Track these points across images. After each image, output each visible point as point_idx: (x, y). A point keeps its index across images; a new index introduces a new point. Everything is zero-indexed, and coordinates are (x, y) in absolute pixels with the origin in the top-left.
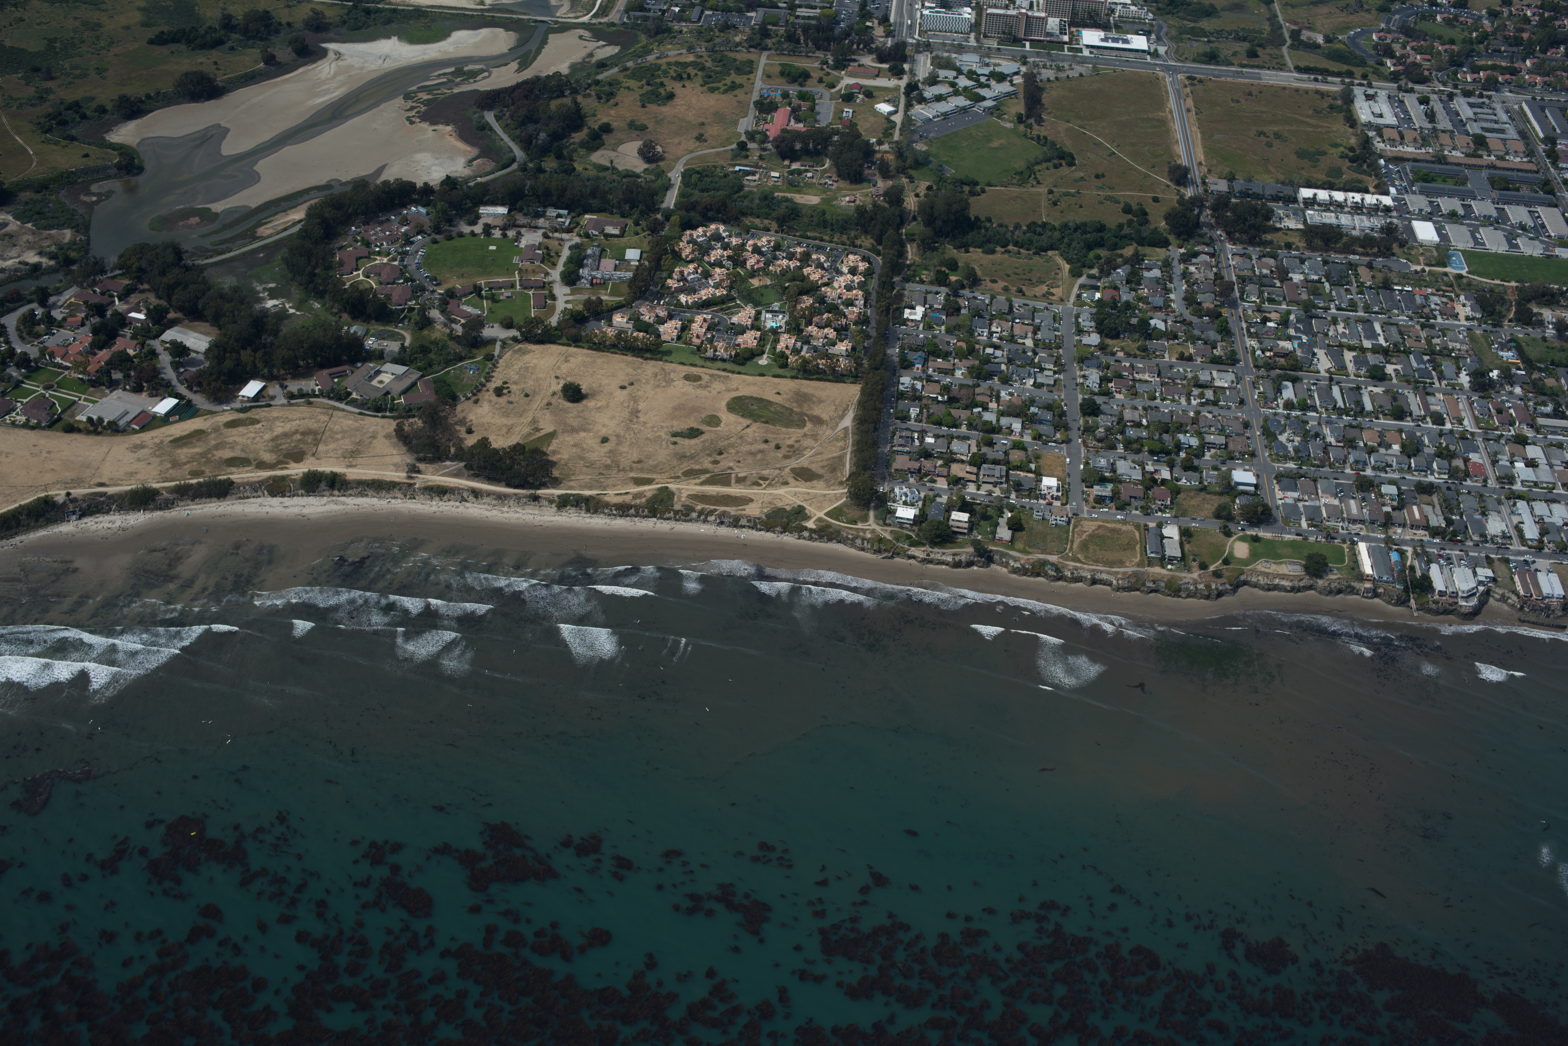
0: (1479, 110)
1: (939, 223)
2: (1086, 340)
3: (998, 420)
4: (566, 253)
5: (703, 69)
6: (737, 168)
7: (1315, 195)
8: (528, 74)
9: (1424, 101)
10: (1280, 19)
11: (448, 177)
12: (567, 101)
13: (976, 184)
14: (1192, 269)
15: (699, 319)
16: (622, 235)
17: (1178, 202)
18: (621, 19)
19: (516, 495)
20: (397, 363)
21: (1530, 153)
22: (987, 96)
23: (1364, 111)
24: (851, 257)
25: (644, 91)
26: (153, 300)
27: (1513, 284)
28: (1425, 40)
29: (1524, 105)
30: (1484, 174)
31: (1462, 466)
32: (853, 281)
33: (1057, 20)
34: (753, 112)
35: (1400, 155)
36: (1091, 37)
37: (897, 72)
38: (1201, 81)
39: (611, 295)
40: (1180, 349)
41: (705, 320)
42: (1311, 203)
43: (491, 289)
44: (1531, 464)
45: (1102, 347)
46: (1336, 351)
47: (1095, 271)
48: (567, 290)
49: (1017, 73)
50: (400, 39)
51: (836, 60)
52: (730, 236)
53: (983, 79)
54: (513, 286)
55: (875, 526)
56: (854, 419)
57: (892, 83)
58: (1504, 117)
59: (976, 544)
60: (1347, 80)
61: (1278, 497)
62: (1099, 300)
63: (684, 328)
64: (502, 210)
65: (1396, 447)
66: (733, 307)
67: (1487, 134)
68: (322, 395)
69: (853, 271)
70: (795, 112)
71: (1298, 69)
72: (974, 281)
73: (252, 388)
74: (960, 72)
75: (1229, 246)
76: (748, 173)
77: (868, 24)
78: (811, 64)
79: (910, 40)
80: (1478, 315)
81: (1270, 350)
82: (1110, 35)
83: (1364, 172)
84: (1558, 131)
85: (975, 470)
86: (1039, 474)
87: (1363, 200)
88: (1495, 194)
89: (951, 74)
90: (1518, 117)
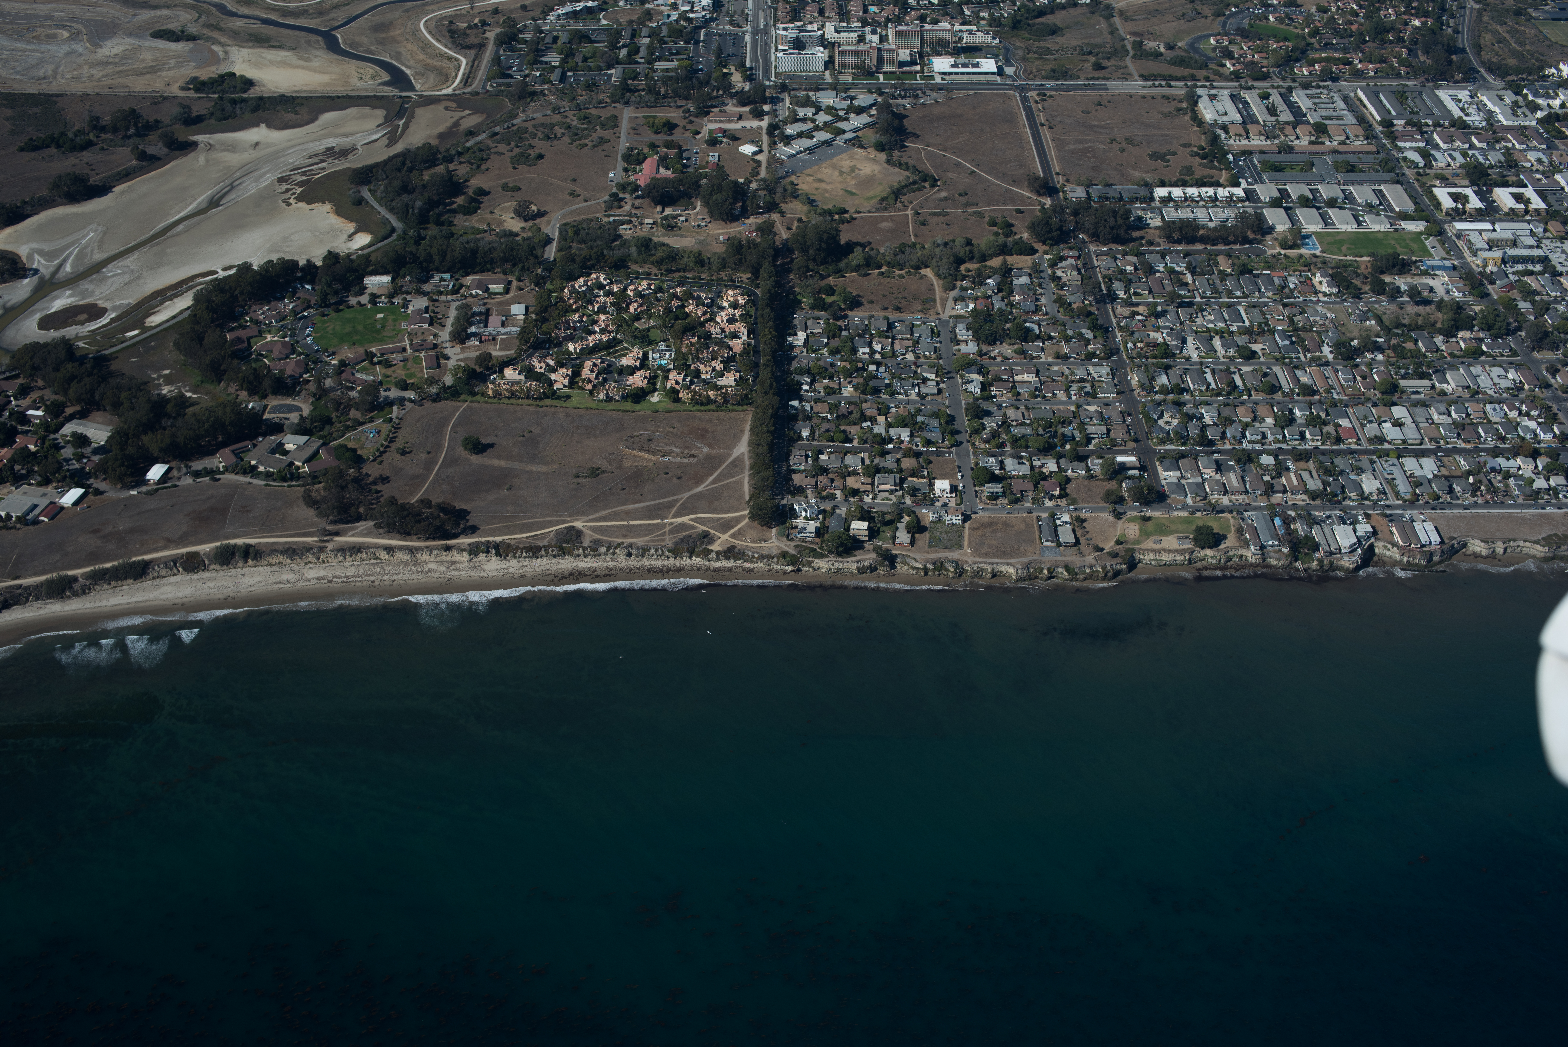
0: (1317, 100)
1: (812, 252)
2: (963, 348)
3: (887, 432)
4: (453, 313)
5: (569, 127)
6: (611, 219)
7: (1170, 193)
8: (399, 148)
9: (1265, 96)
10: (1121, 32)
11: (329, 252)
12: (440, 169)
13: (845, 211)
14: (1059, 273)
15: (588, 364)
16: (507, 291)
17: (1040, 211)
18: (484, 87)
19: (427, 547)
20: (296, 434)
21: (1370, 135)
22: (847, 129)
23: (1207, 112)
24: (731, 292)
25: (513, 154)
26: (49, 395)
27: (1366, 259)
28: (1260, 39)
29: (1359, 91)
30: (1328, 159)
31: (1333, 432)
32: (734, 315)
33: (907, 51)
34: (621, 164)
35: (1246, 148)
36: (941, 64)
37: (759, 115)
38: (1051, 97)
39: (500, 350)
40: (1055, 348)
41: (595, 365)
42: (1168, 199)
43: (382, 355)
44: (1398, 424)
45: (981, 354)
46: (1206, 336)
47: (965, 284)
48: (458, 348)
49: (871, 106)
50: (269, 126)
51: (698, 108)
52: (611, 283)
53: (841, 113)
54: (404, 350)
55: (777, 544)
56: (750, 443)
57: (755, 124)
58: (1341, 104)
59: (877, 550)
60: (1189, 83)
61: (1162, 477)
62: (973, 310)
63: (576, 374)
64: (386, 279)
65: (1270, 421)
66: (622, 350)
67: (1327, 122)
68: (226, 470)
69: (734, 305)
70: (663, 162)
71: (1144, 78)
72: (855, 303)
73: (156, 472)
74: (818, 109)
75: (1092, 248)
76: (623, 223)
77: (725, 71)
78: (673, 114)
79: (767, 83)
80: (1335, 290)
81: (1142, 341)
82: (960, 61)
83: (1215, 168)
84: (1393, 113)
85: (869, 480)
86: (931, 480)
87: (1215, 193)
88: (1341, 177)
89: (810, 112)
90: (1352, 105)
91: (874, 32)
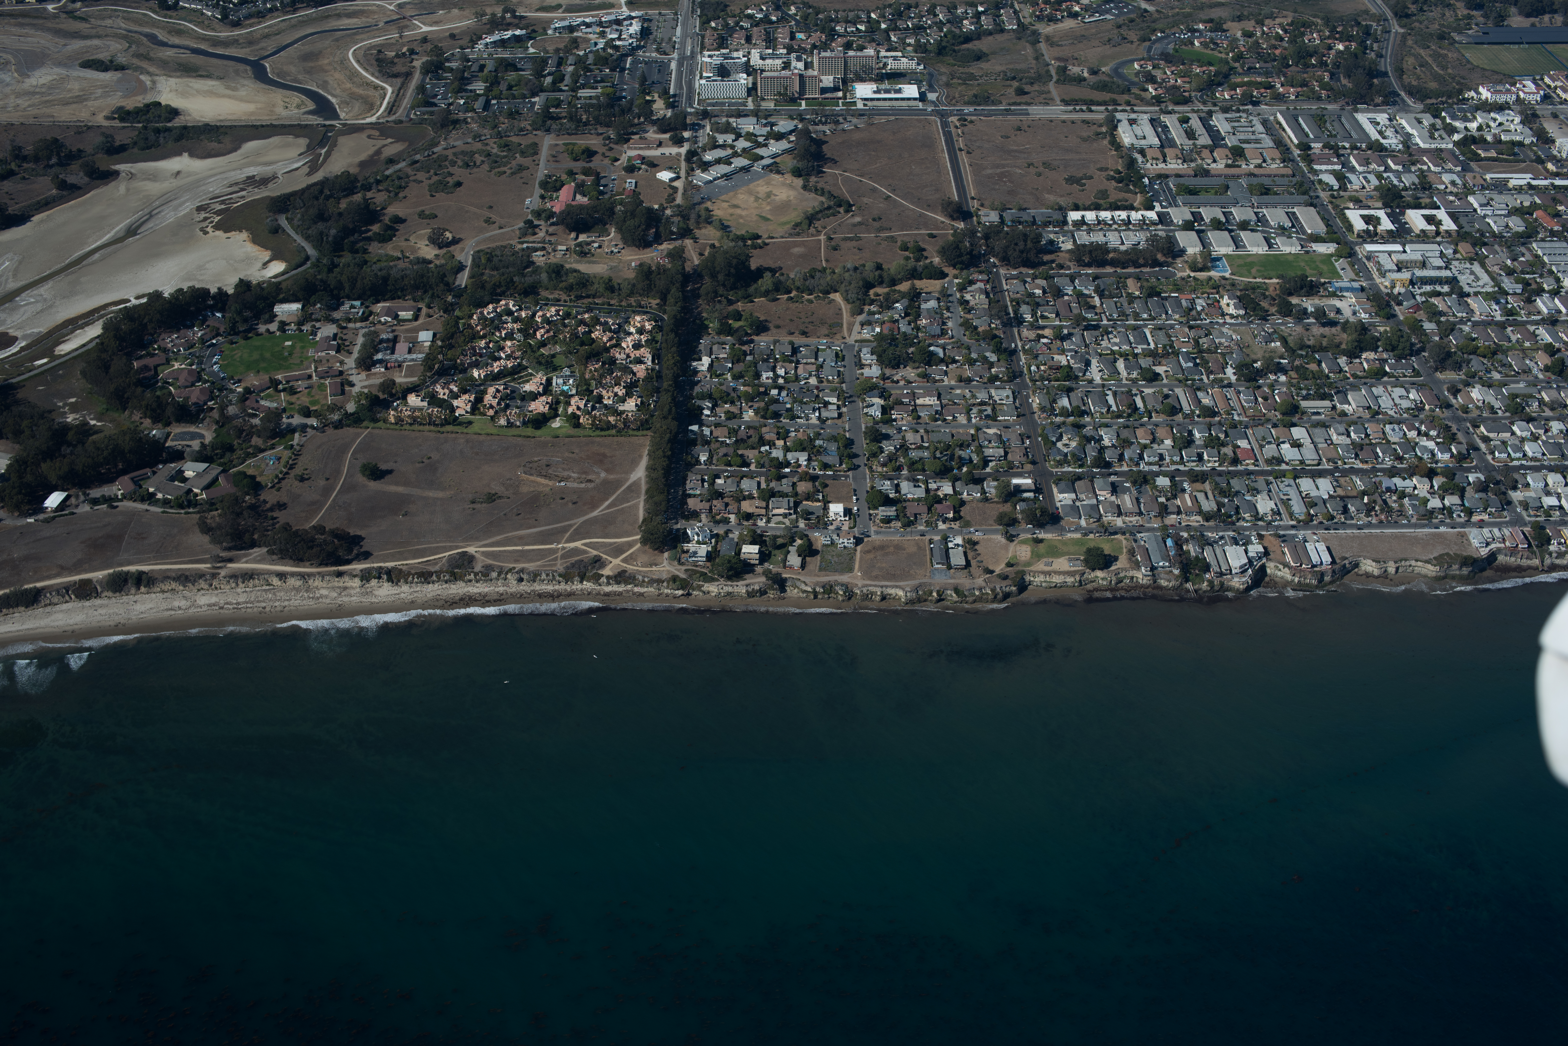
0: (1236, 124)
1: (721, 277)
2: (867, 372)
3: (785, 456)
4: (360, 341)
5: (489, 155)
6: (525, 246)
7: (1083, 217)
8: (318, 176)
9: (1184, 120)
10: (1047, 58)
11: (241, 280)
12: (357, 197)
13: (758, 237)
14: (968, 297)
15: (491, 390)
16: (416, 318)
17: (952, 235)
18: (408, 116)
19: (319, 573)
20: (197, 461)
21: (1286, 158)
22: (765, 155)
23: (1126, 136)
24: (638, 318)
25: (432, 182)
27: (1275, 281)
28: (1183, 64)
29: (1279, 115)
30: (1243, 182)
31: (1231, 454)
32: (640, 341)
33: (831, 78)
34: (538, 191)
35: (1163, 172)
36: (864, 90)
37: (678, 141)
38: (971, 122)
39: (406, 376)
40: (959, 372)
41: (498, 391)
42: (1081, 223)
43: (288, 382)
44: (1296, 444)
45: (884, 377)
46: (1110, 359)
47: (873, 308)
48: (363, 375)
49: (791, 132)
50: (192, 155)
51: (619, 135)
52: (520, 309)
53: (761, 139)
54: (310, 377)
55: (668, 568)
56: (650, 469)
57: (674, 150)
58: (1260, 128)
59: (767, 573)
60: (1110, 108)
61: (1057, 499)
62: (879, 334)
63: (479, 400)
64: (295, 307)
65: (1168, 442)
66: (526, 376)
67: (1244, 146)
68: (124, 497)
69: (641, 331)
70: (580, 189)
71: (1066, 102)
72: (761, 328)
73: (54, 500)
74: (738, 136)
75: (1002, 271)
76: (536, 250)
77: (648, 98)
78: (593, 141)
79: (689, 110)
80: (1242, 312)
81: (1045, 364)
82: (883, 87)
83: (1130, 191)
84: (1311, 136)
85: (764, 504)
86: (826, 503)
87: (1128, 217)
88: (1255, 200)
89: (729, 138)
90: (1270, 128)
91: (799, 59)
